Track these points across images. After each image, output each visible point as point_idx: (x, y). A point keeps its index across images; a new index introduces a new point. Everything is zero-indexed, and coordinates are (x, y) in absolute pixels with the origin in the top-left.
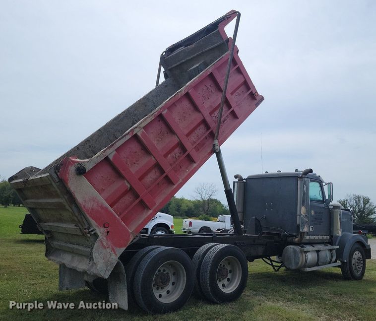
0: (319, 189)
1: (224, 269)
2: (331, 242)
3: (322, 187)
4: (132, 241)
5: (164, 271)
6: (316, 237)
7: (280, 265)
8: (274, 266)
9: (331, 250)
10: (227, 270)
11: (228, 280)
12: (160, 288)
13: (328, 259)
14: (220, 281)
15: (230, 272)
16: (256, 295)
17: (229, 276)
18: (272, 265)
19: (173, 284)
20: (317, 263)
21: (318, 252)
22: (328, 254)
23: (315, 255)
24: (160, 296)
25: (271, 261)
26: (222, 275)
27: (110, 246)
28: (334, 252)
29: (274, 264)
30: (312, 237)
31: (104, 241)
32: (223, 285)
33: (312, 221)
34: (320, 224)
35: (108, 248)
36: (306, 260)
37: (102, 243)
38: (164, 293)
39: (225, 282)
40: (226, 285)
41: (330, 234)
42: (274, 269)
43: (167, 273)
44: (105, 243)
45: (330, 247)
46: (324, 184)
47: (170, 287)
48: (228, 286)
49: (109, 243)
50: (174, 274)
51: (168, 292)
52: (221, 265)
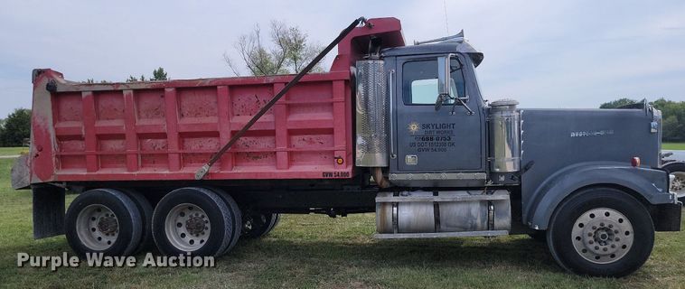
9: (490, 204)
20: (437, 226)
23: (427, 209)
27: (31, 168)
33: (412, 145)
36: (396, 219)
44: (29, 161)
49: (33, 164)
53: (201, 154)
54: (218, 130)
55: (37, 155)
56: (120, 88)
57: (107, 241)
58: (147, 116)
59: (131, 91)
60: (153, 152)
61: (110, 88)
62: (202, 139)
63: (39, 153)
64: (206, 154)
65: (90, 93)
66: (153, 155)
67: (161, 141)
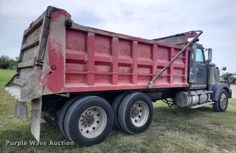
0: (201, 53)
1: (136, 109)
2: (207, 89)
3: (203, 52)
4: (60, 94)
5: (90, 113)
6: (199, 86)
7: (172, 103)
8: (168, 104)
9: (207, 94)
10: (138, 110)
11: (139, 117)
12: (87, 126)
13: (206, 100)
14: (133, 118)
15: (141, 111)
16: (158, 125)
17: (140, 114)
18: (167, 103)
19: (98, 122)
20: (199, 102)
21: (199, 95)
22: (206, 96)
23: (198, 97)
24: (88, 132)
25: (167, 101)
26: (135, 114)
27: (44, 83)
28: (209, 95)
29: (169, 102)
30: (196, 86)
31: (43, 75)
32: (136, 121)
33: (197, 75)
34: (201, 77)
35: (42, 82)
36: (192, 101)
37: (41, 75)
38: (90, 129)
39: (137, 118)
40: (137, 120)
41: (207, 83)
42: (169, 105)
43: (93, 115)
44: (42, 77)
45: (206, 92)
46: (204, 50)
47: (95, 125)
48: (139, 121)
49: (46, 80)
50: (98, 115)
51: (94, 128)
52: (134, 107)
53: (143, 76)
54: (152, 65)
55: (51, 73)
56: (112, 35)
57: (86, 131)
58: (121, 53)
59: (118, 39)
60: (123, 74)
61: (107, 34)
62: (144, 69)
63: (53, 71)
64: (145, 76)
65: (94, 34)
66: (122, 75)
67: (127, 68)
